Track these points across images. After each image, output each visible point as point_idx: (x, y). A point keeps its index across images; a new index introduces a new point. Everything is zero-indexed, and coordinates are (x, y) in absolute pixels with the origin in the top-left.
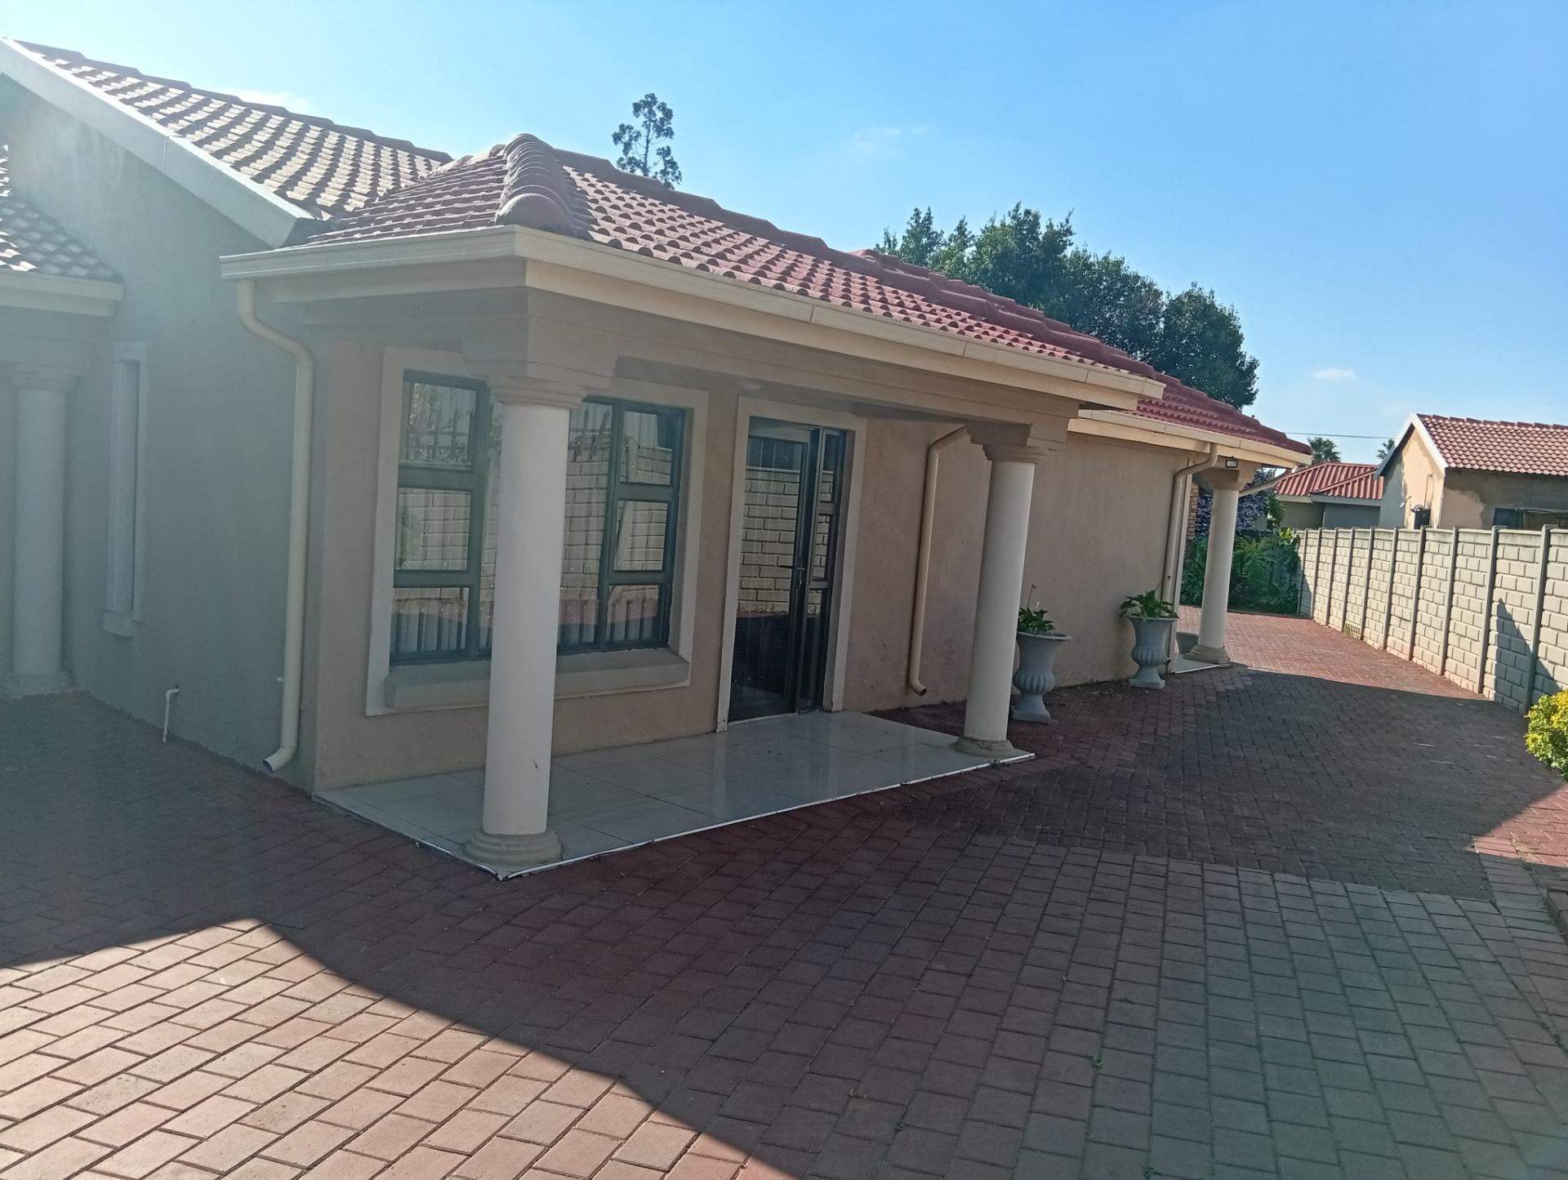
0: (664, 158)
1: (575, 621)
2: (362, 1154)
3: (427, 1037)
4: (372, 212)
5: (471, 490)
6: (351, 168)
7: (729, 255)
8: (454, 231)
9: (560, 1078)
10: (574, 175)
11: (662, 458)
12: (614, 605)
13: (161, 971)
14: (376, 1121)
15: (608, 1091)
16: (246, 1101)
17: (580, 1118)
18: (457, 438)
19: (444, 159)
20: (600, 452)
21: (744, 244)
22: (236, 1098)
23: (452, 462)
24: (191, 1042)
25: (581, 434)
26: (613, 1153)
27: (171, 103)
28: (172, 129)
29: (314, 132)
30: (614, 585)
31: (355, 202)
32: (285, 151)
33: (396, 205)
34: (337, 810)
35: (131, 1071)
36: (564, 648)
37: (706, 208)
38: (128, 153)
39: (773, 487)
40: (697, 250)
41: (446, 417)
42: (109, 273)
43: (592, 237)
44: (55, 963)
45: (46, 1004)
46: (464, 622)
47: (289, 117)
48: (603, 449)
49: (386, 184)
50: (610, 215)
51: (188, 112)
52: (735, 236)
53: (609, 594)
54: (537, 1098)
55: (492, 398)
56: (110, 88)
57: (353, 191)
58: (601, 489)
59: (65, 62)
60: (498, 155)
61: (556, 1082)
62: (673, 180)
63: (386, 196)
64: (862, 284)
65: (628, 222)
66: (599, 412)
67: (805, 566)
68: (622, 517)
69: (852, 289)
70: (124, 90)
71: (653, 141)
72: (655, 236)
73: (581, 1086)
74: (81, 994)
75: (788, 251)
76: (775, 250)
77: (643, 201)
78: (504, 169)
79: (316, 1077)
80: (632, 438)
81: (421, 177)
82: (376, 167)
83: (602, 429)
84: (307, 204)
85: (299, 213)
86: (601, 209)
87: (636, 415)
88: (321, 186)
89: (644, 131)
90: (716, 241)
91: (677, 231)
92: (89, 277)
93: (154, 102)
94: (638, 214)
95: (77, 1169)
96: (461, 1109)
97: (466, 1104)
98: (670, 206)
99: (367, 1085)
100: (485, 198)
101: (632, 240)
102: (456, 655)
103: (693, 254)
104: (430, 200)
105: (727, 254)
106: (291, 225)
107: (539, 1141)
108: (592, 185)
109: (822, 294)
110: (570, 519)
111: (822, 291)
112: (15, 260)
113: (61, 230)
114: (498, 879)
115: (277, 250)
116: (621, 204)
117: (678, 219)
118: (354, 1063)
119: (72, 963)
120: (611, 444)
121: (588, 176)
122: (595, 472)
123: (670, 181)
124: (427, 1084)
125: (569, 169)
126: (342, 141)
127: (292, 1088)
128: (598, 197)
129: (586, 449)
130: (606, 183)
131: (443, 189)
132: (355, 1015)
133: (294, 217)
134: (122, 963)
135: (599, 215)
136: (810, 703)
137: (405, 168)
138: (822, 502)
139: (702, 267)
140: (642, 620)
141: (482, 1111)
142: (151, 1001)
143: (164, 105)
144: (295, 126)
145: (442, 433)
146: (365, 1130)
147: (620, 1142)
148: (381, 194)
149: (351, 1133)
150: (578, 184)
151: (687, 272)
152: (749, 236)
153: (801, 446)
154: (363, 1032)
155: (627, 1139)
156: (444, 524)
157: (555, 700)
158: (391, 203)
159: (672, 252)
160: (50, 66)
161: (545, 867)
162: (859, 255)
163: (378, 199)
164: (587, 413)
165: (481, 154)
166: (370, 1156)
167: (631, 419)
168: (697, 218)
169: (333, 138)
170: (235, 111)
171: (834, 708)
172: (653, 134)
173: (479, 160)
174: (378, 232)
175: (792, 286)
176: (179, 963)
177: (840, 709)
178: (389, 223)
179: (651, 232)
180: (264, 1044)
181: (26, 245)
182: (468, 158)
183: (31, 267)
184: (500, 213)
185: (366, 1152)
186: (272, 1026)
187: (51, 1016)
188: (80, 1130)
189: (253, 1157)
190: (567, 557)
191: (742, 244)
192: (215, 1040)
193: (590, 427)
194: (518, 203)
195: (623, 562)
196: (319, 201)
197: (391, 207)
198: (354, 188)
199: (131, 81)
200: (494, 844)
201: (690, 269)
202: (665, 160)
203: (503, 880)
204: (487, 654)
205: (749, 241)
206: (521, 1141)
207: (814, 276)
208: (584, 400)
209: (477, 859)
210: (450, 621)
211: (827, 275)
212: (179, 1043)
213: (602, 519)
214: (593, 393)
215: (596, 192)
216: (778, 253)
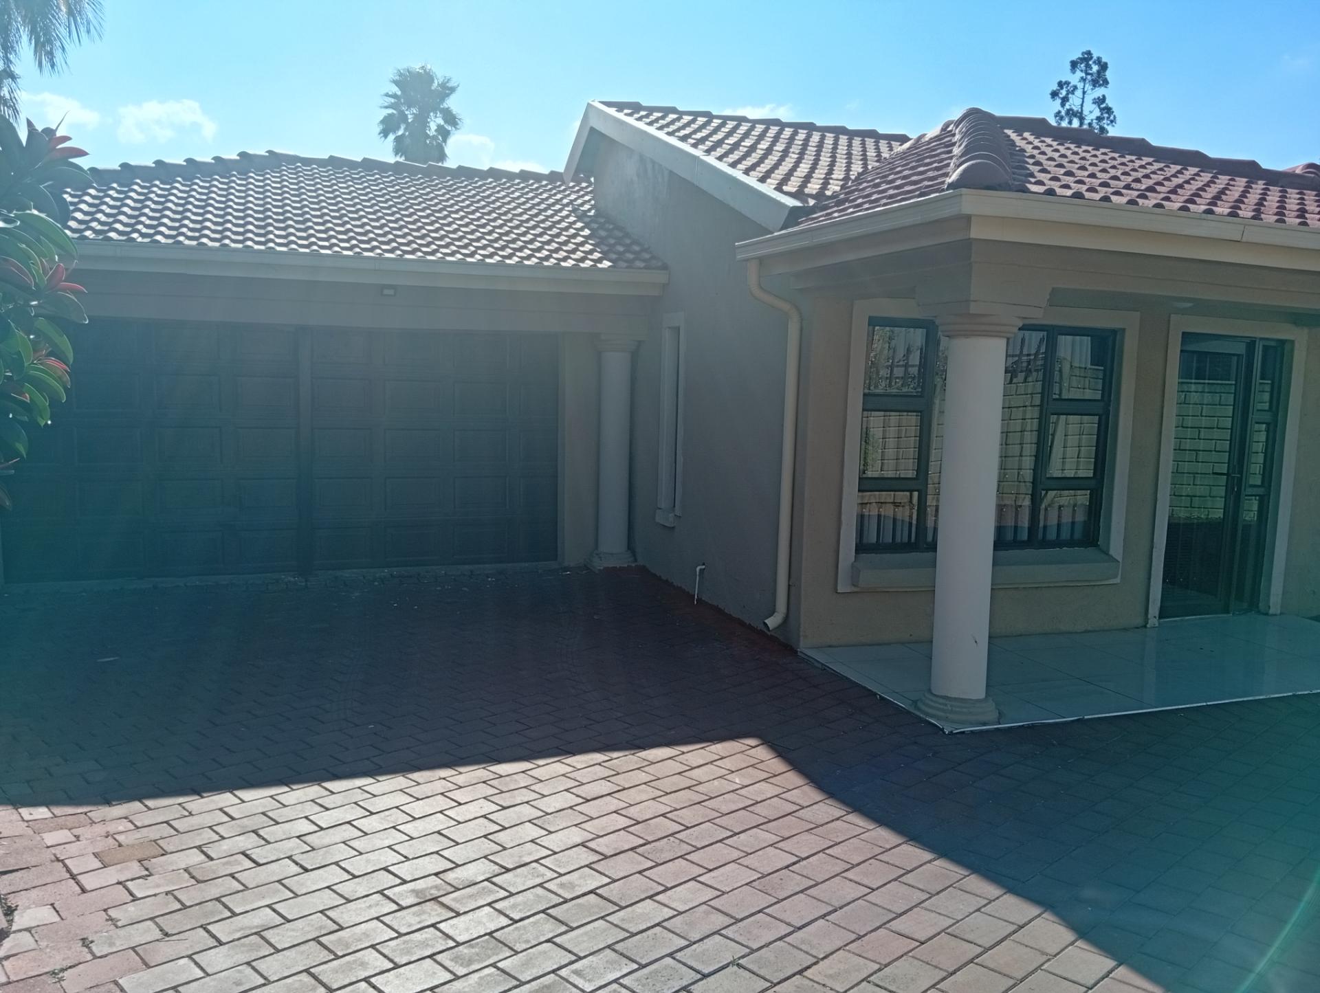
0: (1099, 106)
1: (1010, 522)
2: (839, 926)
3: (888, 847)
4: (846, 194)
5: (921, 412)
6: (829, 159)
7: (1158, 188)
8: (912, 201)
9: (998, 898)
10: (1013, 136)
11: (1094, 376)
12: (1046, 509)
13: (695, 768)
14: (849, 903)
15: (1039, 915)
16: (754, 870)
17: (1014, 932)
18: (910, 369)
19: (903, 139)
20: (1035, 374)
21: (1175, 176)
22: (747, 867)
23: (905, 390)
24: (717, 821)
25: (1017, 358)
26: (1042, 965)
27: (699, 129)
28: (701, 150)
29: (802, 135)
30: (1047, 490)
31: (834, 187)
32: (781, 154)
33: (865, 185)
34: (816, 664)
35: (676, 836)
36: (999, 544)
37: (1138, 147)
38: (671, 172)
39: (1207, 398)
40: (1128, 187)
41: (901, 353)
42: (660, 264)
43: (1028, 189)
44: (627, 753)
45: (622, 780)
46: (914, 522)
47: (782, 125)
48: (1037, 371)
49: (857, 168)
50: (1045, 167)
51: (710, 135)
52: (1165, 169)
53: (1042, 500)
54: (978, 910)
55: (939, 333)
56: (658, 125)
57: (832, 179)
58: (1035, 406)
59: (629, 111)
60: (949, 129)
61: (994, 900)
62: (1108, 125)
63: (857, 178)
64: (1299, 199)
65: (1062, 171)
66: (1035, 338)
67: (1241, 472)
68: (1055, 431)
69: (1286, 206)
70: (668, 125)
71: (1089, 92)
72: (1087, 180)
73: (1015, 908)
74: (643, 777)
75: (1220, 176)
76: (1206, 177)
77: (1077, 150)
78: (953, 141)
79: (805, 862)
80: (1065, 359)
81: (885, 158)
82: (849, 155)
83: (1036, 354)
84: (799, 194)
85: (792, 202)
86: (1038, 163)
87: (1069, 338)
88: (808, 178)
89: (1080, 85)
90: (1147, 176)
91: (1109, 172)
92: (645, 268)
93: (687, 131)
94: (1072, 162)
95: (643, 897)
96: (916, 906)
97: (920, 903)
98: (1103, 150)
99: (843, 875)
100: (937, 169)
101: (1067, 187)
102: (908, 547)
103: (1124, 191)
104: (891, 177)
105: (1156, 187)
106: (787, 212)
107: (980, 943)
108: (1030, 143)
109: (1253, 213)
110: (1006, 433)
111: (1254, 211)
112: (600, 260)
113: (627, 235)
114: (944, 733)
115: (776, 234)
116: (1056, 155)
117: (1109, 161)
118: (833, 856)
119: (638, 755)
120: (1044, 365)
121: (1026, 135)
122: (1030, 392)
123: (1105, 126)
124: (889, 882)
125: (1009, 132)
126: (823, 138)
127: (787, 867)
128: (1036, 152)
129: (1021, 372)
130: (1043, 139)
131: (903, 166)
132: (833, 821)
133: (788, 206)
134: (670, 758)
135: (1035, 169)
136: (1245, 605)
137: (871, 153)
138: (1258, 410)
139: (1132, 202)
140: (1073, 523)
141: (932, 911)
142: (689, 788)
143: (695, 132)
144: (788, 132)
145: (898, 366)
146: (841, 908)
147: (1049, 957)
148: (853, 177)
149: (830, 909)
150: (1017, 144)
151: (1118, 208)
152: (1179, 167)
153: (1236, 358)
154: (839, 834)
155: (1055, 956)
156: (898, 441)
157: (992, 589)
158: (861, 184)
159: (1103, 191)
160: (621, 116)
161: (985, 728)
162: (1298, 171)
163: (850, 182)
164: (1023, 340)
165: (933, 131)
166: (845, 928)
167: (1065, 341)
168: (1129, 157)
169: (816, 137)
170: (744, 128)
171: (1271, 611)
172: (1088, 87)
173: (932, 136)
174: (851, 210)
175: (1222, 209)
176: (707, 764)
177: (1279, 612)
178: (860, 201)
179: (1084, 177)
180: (767, 831)
181: (606, 248)
182: (923, 136)
183: (610, 264)
184: (949, 180)
185: (841, 925)
186: (772, 818)
187: (624, 789)
188: (645, 870)
189: (759, 912)
190: (1003, 467)
191: (1173, 176)
192: (732, 822)
193: (1025, 352)
194: (965, 171)
195: (1055, 470)
196: (807, 191)
197: (861, 187)
198: (833, 176)
199: (672, 116)
200: (940, 704)
201: (1120, 205)
202: (1099, 108)
203: (949, 734)
204: (933, 547)
205: (1180, 172)
206: (965, 940)
207: (1246, 197)
208: (1020, 329)
209: (927, 714)
210: (902, 521)
211: (1260, 194)
212: (709, 821)
213: (1035, 433)
214: (1028, 322)
215: (1033, 148)
216: (1209, 179)
